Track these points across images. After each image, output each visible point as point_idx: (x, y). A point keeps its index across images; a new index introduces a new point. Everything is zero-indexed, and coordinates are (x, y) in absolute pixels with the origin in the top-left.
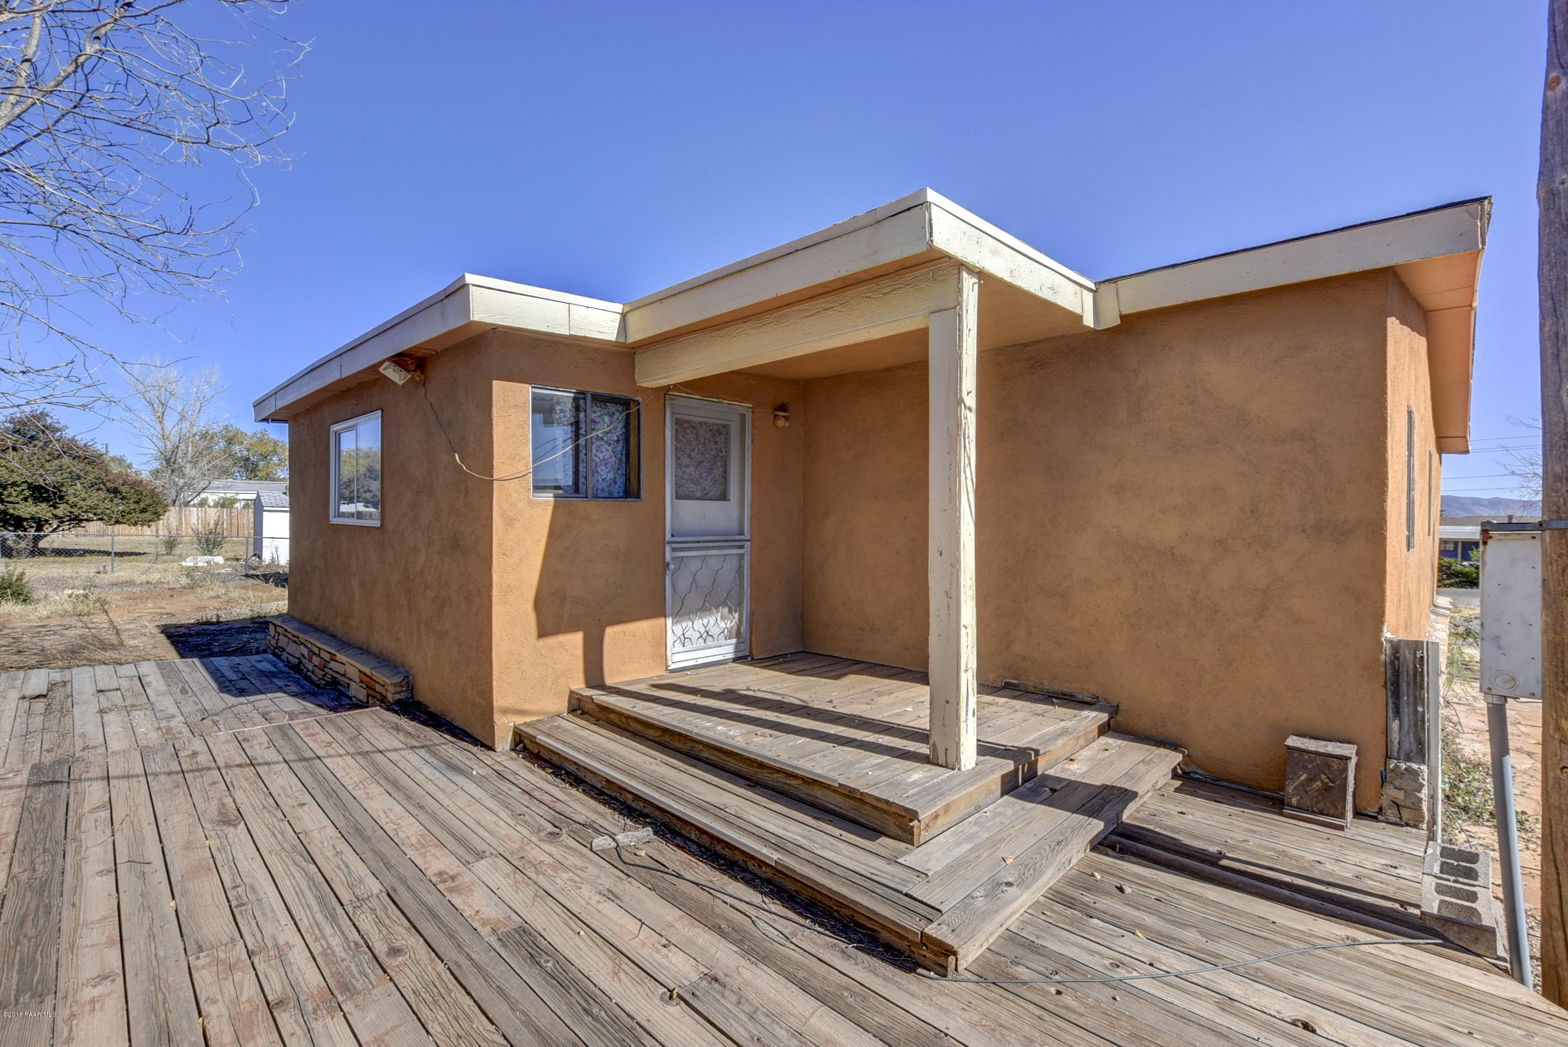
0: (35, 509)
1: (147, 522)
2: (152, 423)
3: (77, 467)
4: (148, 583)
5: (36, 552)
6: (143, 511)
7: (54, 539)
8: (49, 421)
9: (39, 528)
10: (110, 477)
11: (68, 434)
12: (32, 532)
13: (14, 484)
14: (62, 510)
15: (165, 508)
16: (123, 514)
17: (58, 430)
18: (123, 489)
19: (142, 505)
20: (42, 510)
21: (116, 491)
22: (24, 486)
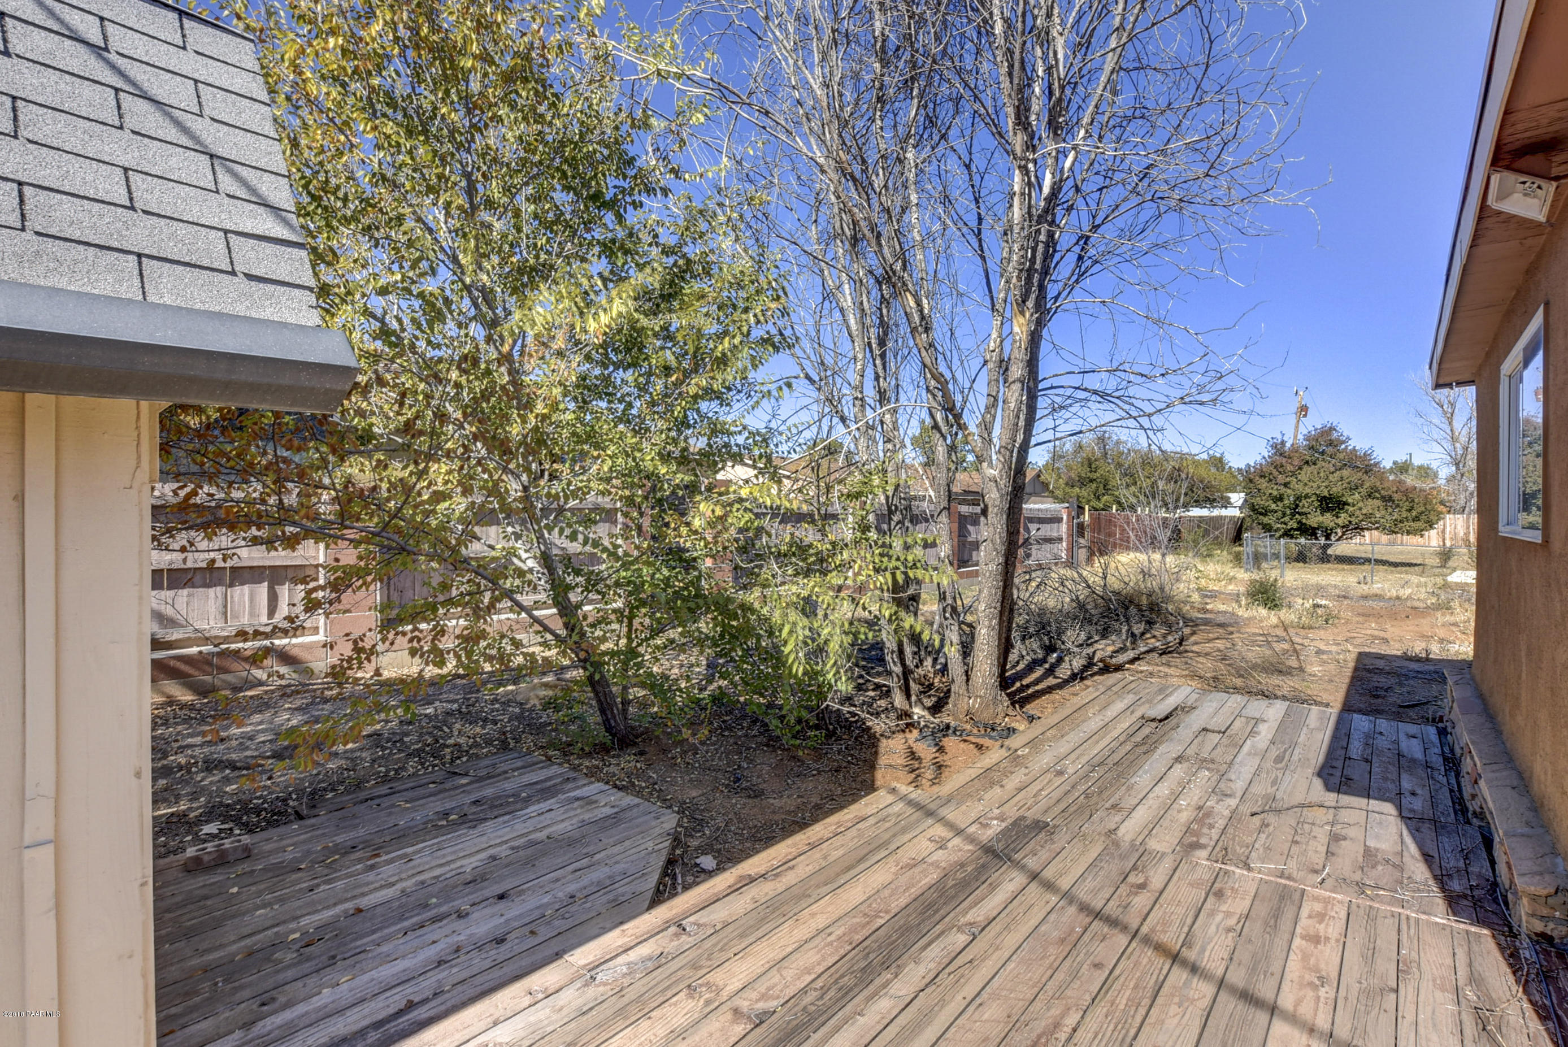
0: (1321, 519)
1: (1419, 532)
2: (1442, 426)
3: (1356, 477)
4: (1398, 598)
5: (1325, 558)
6: (1416, 519)
7: (1341, 548)
8: (1335, 435)
9: (1328, 537)
10: (1386, 485)
11: (1351, 444)
12: (1322, 541)
13: (1307, 496)
14: (1343, 518)
15: (1439, 517)
16: (1396, 522)
17: (1343, 442)
18: (1396, 497)
19: (1414, 513)
20: (1327, 519)
21: (1388, 499)
22: (1314, 498)
